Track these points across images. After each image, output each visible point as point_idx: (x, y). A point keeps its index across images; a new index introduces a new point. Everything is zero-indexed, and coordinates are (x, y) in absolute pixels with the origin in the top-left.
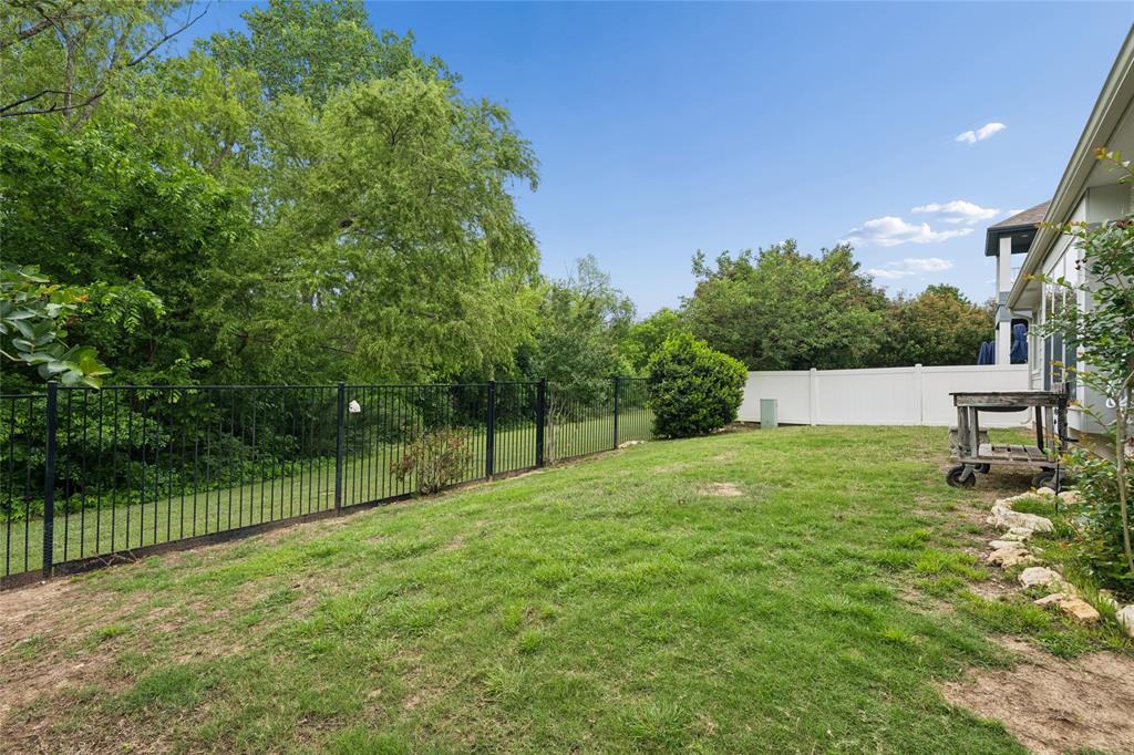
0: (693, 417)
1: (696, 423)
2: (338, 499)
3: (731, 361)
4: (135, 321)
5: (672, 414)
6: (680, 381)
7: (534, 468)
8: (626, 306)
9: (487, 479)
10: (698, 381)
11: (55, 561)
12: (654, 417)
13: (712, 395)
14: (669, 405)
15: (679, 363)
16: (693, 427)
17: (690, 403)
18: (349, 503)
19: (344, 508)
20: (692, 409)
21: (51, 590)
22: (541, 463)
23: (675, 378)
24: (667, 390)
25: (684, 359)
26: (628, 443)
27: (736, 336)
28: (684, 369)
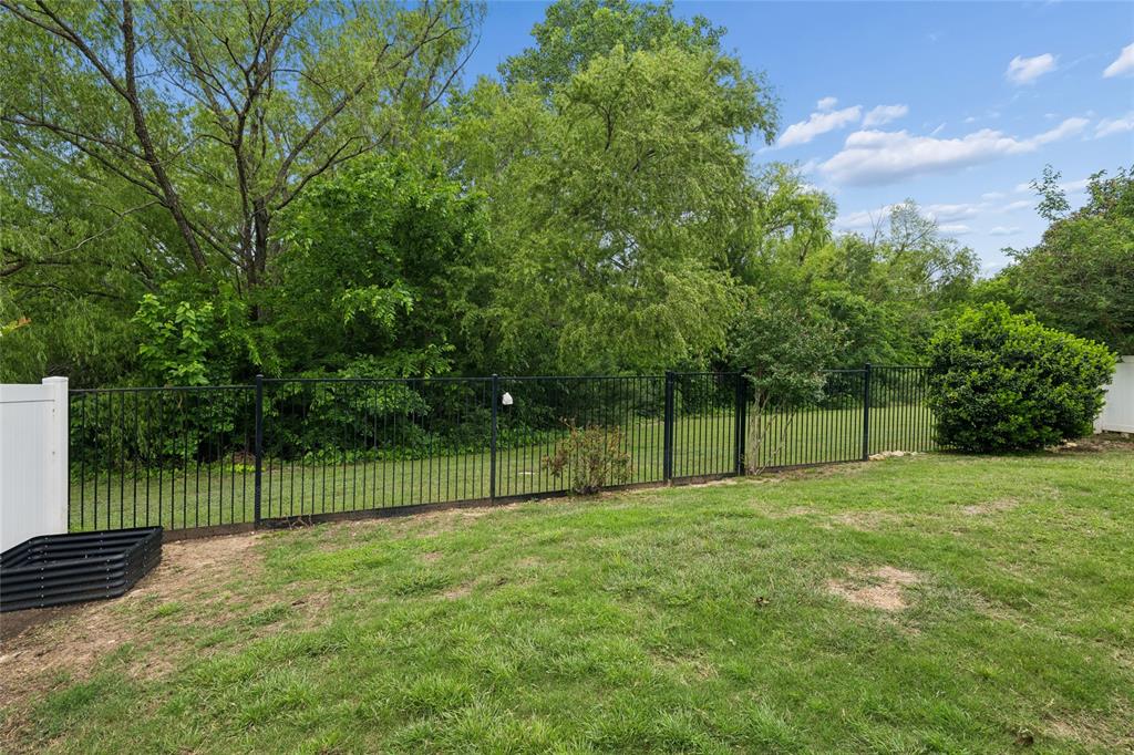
0: (1000, 426)
1: (1006, 435)
2: (493, 489)
3: (1077, 343)
4: (392, 317)
5: (960, 419)
6: (975, 373)
7: (730, 475)
8: (963, 259)
9: (665, 483)
10: (1010, 373)
11: (263, 517)
12: (934, 421)
13: (1036, 395)
14: (957, 405)
15: (978, 347)
16: (1001, 441)
17: (992, 405)
18: (504, 494)
19: (498, 498)
20: (999, 414)
21: (254, 539)
22: (741, 470)
23: (968, 368)
24: (954, 385)
25: (988, 341)
26: (886, 453)
27: (1103, 303)
28: (985, 355)
